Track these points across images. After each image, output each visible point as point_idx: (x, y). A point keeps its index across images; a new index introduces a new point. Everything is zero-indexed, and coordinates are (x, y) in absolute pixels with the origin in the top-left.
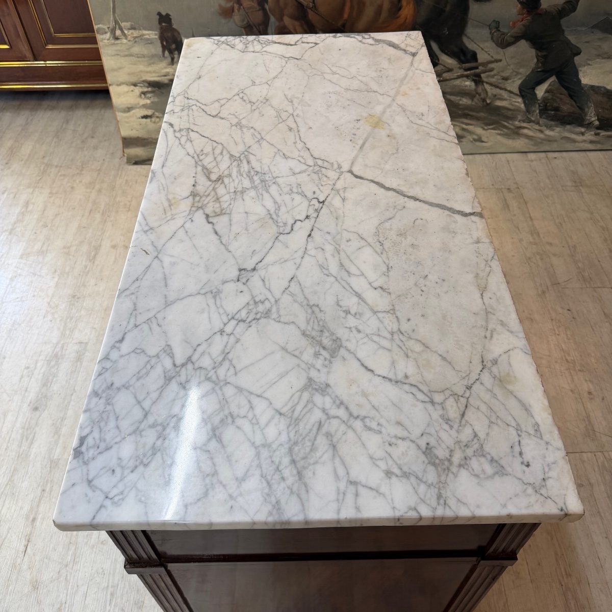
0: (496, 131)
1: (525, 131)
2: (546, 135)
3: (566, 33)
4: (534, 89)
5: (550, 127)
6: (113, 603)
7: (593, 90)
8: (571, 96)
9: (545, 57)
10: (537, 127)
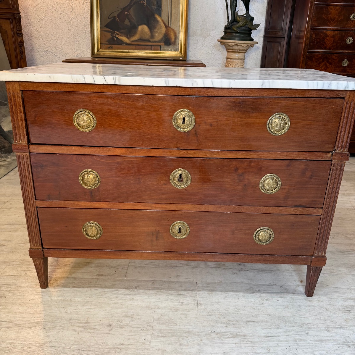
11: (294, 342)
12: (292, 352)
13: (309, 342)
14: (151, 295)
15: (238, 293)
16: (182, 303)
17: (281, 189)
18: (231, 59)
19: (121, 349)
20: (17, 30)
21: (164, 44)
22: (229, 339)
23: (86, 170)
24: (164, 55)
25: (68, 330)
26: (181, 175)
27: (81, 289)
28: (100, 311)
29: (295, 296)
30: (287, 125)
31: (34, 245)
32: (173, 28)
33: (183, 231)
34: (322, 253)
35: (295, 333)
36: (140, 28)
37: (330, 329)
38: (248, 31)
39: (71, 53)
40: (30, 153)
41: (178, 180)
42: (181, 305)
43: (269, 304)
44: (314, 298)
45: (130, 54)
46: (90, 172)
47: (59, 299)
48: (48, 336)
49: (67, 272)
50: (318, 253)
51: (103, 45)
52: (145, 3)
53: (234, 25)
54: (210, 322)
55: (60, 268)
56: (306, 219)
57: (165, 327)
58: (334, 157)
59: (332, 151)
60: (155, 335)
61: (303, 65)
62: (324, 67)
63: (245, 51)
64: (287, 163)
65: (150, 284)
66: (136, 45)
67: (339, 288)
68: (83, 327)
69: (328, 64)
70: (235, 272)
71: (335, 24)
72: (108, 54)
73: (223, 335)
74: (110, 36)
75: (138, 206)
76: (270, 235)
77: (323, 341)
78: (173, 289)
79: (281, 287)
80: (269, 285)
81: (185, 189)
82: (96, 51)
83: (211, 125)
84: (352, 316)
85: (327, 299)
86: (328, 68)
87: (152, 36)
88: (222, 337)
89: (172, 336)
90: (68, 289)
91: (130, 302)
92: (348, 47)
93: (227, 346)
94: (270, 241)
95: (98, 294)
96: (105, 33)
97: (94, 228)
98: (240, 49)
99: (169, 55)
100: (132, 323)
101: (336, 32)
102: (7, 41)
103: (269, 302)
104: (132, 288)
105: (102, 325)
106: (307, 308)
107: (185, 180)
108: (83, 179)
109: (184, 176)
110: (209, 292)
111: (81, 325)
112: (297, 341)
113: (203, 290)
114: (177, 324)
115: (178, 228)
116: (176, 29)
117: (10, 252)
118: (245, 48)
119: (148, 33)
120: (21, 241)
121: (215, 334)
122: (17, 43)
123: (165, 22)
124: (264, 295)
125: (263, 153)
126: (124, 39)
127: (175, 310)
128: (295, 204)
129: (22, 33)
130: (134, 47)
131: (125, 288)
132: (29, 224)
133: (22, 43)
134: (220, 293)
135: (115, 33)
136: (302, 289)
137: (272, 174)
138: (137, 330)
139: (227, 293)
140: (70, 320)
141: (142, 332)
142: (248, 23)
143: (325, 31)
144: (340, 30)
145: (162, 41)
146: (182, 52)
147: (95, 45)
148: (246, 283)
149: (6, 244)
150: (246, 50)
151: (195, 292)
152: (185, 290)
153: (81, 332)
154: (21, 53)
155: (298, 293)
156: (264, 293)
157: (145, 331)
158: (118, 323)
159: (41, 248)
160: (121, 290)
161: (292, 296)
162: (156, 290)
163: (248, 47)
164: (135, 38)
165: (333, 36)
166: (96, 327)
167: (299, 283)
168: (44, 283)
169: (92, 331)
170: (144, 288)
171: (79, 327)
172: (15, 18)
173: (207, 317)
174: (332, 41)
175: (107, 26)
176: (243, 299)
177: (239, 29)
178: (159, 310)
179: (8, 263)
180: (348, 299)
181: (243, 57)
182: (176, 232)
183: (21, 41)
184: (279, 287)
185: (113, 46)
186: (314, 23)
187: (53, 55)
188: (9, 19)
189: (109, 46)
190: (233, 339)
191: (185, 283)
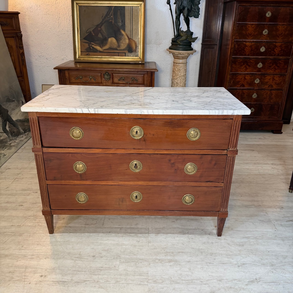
0: (6, 149)
1: (12, 144)
2: (17, 142)
3: (2, 106)
4: (6, 128)
5: (16, 139)
6: (213, 262)
7: (17, 121)
8: (14, 126)
9: (2, 116)
10: (13, 141)
11: (206, 265)
12: (204, 270)
13: (215, 264)
14: (119, 237)
15: (174, 235)
16: (139, 241)
17: (197, 172)
18: (177, 63)
19: (101, 270)
20: (20, 45)
21: (128, 51)
22: (166, 263)
23: (78, 162)
24: (127, 59)
25: (68, 260)
26: (136, 164)
27: (75, 234)
28: (88, 248)
29: (211, 236)
30: (199, 135)
31: (45, 208)
32: (134, 40)
33: (138, 197)
34: (225, 210)
35: (207, 259)
36: (110, 40)
37: (229, 256)
38: (189, 43)
39: (58, 57)
40: (43, 153)
41: (134, 167)
42: (138, 243)
43: (193, 241)
44: (222, 237)
45: (103, 59)
46: (80, 163)
47: (62, 240)
48: (57, 263)
49: (65, 223)
50: (223, 210)
51: (83, 52)
52: (113, 21)
53: (178, 39)
54: (156, 253)
55: (61, 221)
56: (214, 189)
57: (128, 257)
58: (228, 153)
59: (227, 149)
60: (122, 262)
61: (229, 67)
62: (245, 68)
63: (186, 58)
64: (199, 156)
65: (119, 230)
66: (107, 52)
67: (239, 231)
68: (77, 258)
69: (247, 66)
70: (173, 221)
71: (252, 38)
72: (87, 59)
73: (163, 261)
74: (88, 46)
75: (110, 183)
76: (192, 199)
77: (223, 263)
78: (133, 233)
79: (202, 230)
80: (194, 229)
81: (139, 172)
82: (77, 57)
83: (153, 135)
84: (244, 248)
85: (230, 238)
86: (247, 69)
87: (119, 46)
88: (162, 262)
89: (132, 262)
90: (67, 234)
91: (106, 242)
92: (262, 54)
93: (164, 267)
94: (192, 202)
95: (86, 237)
96: (84, 43)
97: (83, 196)
98: (183, 56)
99: (131, 60)
100: (108, 254)
101: (253, 43)
102: (12, 53)
103: (193, 240)
104: (107, 232)
105: (89, 256)
106: (217, 244)
107: (138, 167)
108: (76, 167)
109: (138, 165)
110: (156, 234)
111: (76, 256)
112: (208, 263)
113: (152, 233)
114: (135, 255)
115: (135, 196)
116: (136, 40)
117: (27, 210)
118: (187, 56)
119: (115, 44)
120: (33, 202)
121: (158, 260)
122: (19, 54)
123: (128, 35)
124: (190, 236)
125: (185, 151)
126: (98, 48)
127: (134, 246)
128: (207, 180)
129: (23, 47)
130: (106, 54)
131: (103, 233)
132: (42, 195)
133: (23, 54)
134: (163, 235)
135: (91, 43)
136: (215, 231)
137: (192, 163)
138: (111, 259)
139: (167, 234)
140: (69, 253)
141: (113, 260)
142: (188, 38)
143: (244, 43)
144: (255, 42)
145: (126, 49)
146: (141, 58)
147: (76, 53)
148: (180, 228)
149: (23, 205)
150: (188, 57)
151: (147, 235)
152: (141, 233)
153: (77, 260)
154: (22, 61)
155: (212, 234)
156: (191, 234)
157: (115, 259)
158: (99, 254)
159: (50, 209)
160: (100, 234)
161: (209, 236)
162: (123, 234)
163: (188, 55)
164: (107, 47)
165: (251, 46)
166: (86, 257)
167: (214, 228)
168: (51, 231)
169: (83, 260)
170: (115, 232)
171: (75, 257)
172: (18, 36)
173: (154, 250)
174: (250, 50)
175: (85, 39)
176: (177, 239)
177: (182, 42)
178: (124, 246)
179: (26, 217)
180: (243, 238)
181: (185, 62)
182: (134, 198)
183: (22, 52)
184: (201, 230)
185: (90, 53)
186: (236, 37)
187: (45, 59)
188: (14, 37)
189: (87, 53)
190: (169, 263)
191: (141, 228)
